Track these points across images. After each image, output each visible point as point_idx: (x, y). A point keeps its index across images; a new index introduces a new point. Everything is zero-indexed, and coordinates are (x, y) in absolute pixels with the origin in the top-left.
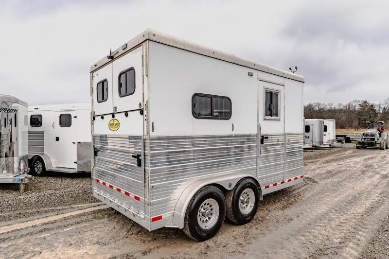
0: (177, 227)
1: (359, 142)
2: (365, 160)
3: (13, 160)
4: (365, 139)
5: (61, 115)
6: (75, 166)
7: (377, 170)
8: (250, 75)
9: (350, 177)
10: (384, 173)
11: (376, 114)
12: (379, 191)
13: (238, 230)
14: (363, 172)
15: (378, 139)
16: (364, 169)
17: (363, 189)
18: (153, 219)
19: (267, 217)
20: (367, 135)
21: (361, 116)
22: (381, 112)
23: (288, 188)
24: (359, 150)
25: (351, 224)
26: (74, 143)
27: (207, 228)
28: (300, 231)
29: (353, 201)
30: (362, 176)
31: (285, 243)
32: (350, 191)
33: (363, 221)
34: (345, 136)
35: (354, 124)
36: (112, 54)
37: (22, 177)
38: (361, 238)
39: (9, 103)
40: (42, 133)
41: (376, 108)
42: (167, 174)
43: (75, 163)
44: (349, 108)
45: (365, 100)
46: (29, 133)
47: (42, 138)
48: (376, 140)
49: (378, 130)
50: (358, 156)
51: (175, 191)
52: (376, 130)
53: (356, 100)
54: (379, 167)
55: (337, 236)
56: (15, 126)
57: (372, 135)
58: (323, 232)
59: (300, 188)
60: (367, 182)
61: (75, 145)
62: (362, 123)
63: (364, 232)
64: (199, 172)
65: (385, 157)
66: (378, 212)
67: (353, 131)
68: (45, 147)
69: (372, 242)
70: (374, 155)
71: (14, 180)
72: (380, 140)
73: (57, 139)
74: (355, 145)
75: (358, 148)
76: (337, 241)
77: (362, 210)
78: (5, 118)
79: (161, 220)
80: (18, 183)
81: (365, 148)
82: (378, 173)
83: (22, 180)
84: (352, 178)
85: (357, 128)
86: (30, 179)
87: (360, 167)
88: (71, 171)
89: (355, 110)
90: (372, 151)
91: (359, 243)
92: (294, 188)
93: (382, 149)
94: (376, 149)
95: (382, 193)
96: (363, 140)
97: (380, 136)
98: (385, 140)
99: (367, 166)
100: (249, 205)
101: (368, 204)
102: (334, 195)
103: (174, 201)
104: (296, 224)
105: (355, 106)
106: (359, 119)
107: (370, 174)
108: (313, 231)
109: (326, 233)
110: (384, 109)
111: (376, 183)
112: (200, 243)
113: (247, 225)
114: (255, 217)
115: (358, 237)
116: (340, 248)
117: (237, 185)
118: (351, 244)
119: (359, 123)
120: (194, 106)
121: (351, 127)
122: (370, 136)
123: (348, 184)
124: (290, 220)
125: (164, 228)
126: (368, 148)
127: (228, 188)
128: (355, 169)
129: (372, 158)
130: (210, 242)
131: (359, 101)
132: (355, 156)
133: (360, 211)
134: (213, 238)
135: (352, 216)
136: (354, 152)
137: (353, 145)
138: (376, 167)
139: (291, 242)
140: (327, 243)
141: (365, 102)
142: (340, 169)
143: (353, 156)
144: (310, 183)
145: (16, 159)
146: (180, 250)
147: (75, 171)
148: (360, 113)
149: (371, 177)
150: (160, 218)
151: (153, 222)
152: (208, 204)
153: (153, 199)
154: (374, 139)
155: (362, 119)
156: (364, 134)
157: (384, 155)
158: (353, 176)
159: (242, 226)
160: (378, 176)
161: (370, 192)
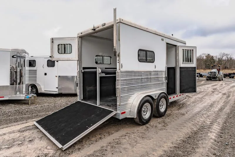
0: (133, 117)
1: (208, 77)
2: (212, 86)
3: (23, 86)
4: (211, 75)
5: (48, 61)
6: (57, 90)
7: (220, 91)
8: (162, 40)
9: (207, 95)
10: (224, 92)
11: (214, 61)
12: (223, 101)
13: (160, 120)
14: (213, 92)
15: (218, 75)
16: (213, 91)
17: (215, 100)
18: (122, 113)
19: (171, 114)
20: (212, 73)
21: (207, 62)
22: (217, 60)
23: (177, 100)
24: (208, 81)
25: (214, 116)
26: (56, 76)
27: (146, 118)
28: (190, 119)
29: (212, 106)
30: (213, 94)
31: (185, 124)
32: (209, 101)
33: (219, 114)
34: (199, 74)
35: (203, 67)
36: (95, 28)
37: (30, 96)
38: (220, 121)
39: (21, 53)
40: (36, 71)
41: (215, 58)
42: (127, 90)
43: (57, 88)
44: (200, 58)
45: (208, 54)
46: (30, 71)
47: (35, 74)
48: (217, 75)
49: (218, 70)
50: (208, 84)
51: (130, 99)
52: (217, 70)
53: (204, 54)
54: (220, 90)
55: (208, 121)
56: (24, 67)
57: (215, 73)
58: (201, 119)
59: (183, 100)
60: (216, 97)
61: (57, 78)
62: (207, 67)
63: (220, 119)
64: (141, 90)
65: (222, 84)
66: (225, 110)
67: (202, 70)
68: (37, 79)
69: (225, 123)
70: (217, 84)
71: (25, 97)
72: (219, 75)
73: (46, 74)
74: (206, 78)
75: (207, 80)
76: (209, 123)
77: (217, 109)
78: (19, 62)
79: (125, 114)
80: (28, 99)
81: (211, 80)
82: (220, 92)
83: (30, 98)
84: (208, 95)
85: (205, 69)
86: (34, 97)
87: (210, 89)
88: (55, 93)
89: (203, 59)
90: (215, 82)
91: (219, 123)
92: (180, 100)
93: (220, 80)
94: (217, 80)
95: (225, 102)
96: (210, 76)
97: (219, 73)
98: (221, 76)
99: (214, 89)
100: (163, 107)
101: (219, 107)
102: (201, 103)
103: (130, 104)
104: (187, 116)
105: (203, 57)
106: (206, 64)
107: (217, 93)
108: (196, 119)
109: (203, 120)
110: (219, 58)
111: (220, 97)
112: (143, 126)
113: (163, 117)
114: (166, 114)
115: (218, 121)
116: (211, 126)
117: (159, 96)
118: (216, 124)
119: (206, 66)
120: (139, 55)
121: (202, 68)
122: (213, 73)
123: (207, 97)
124: (183, 114)
125: (126, 118)
126: (213, 80)
127: (155, 98)
128: (208, 90)
129: (216, 85)
130: (147, 125)
131: (205, 54)
132: (207, 84)
133: (216, 110)
134: (149, 124)
135: (213, 112)
136: (205, 82)
137: (205, 79)
138: (219, 89)
139: (187, 124)
140: (204, 124)
141: (209, 55)
142: (201, 91)
143: (206, 84)
144: (188, 98)
145: (24, 86)
146: (135, 129)
147: (57, 93)
148: (206, 61)
149: (217, 94)
150: (125, 112)
151: (122, 115)
152: (146, 106)
153: (122, 103)
154: (215, 75)
155: (207, 64)
156: (210, 72)
157: (221, 83)
158: (208, 94)
159: (160, 118)
160: (221, 94)
161: (219, 101)
